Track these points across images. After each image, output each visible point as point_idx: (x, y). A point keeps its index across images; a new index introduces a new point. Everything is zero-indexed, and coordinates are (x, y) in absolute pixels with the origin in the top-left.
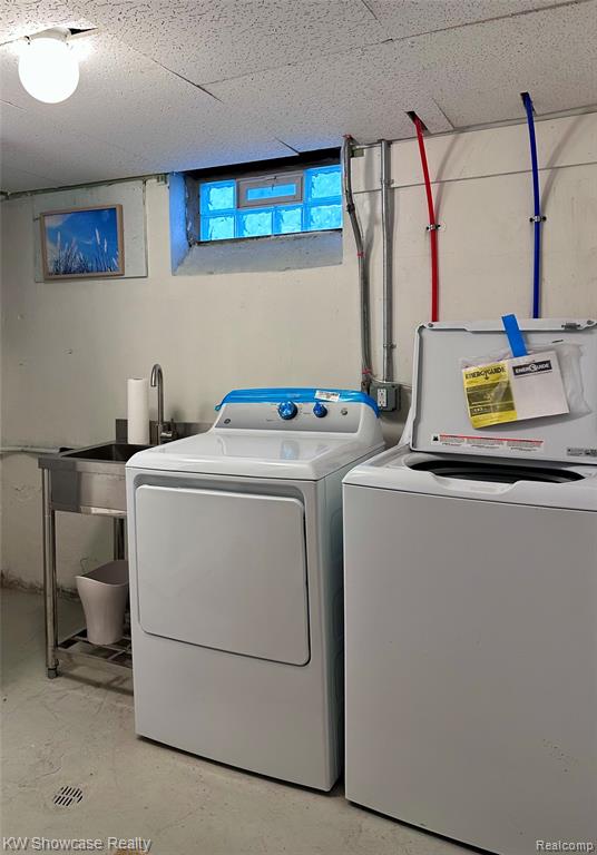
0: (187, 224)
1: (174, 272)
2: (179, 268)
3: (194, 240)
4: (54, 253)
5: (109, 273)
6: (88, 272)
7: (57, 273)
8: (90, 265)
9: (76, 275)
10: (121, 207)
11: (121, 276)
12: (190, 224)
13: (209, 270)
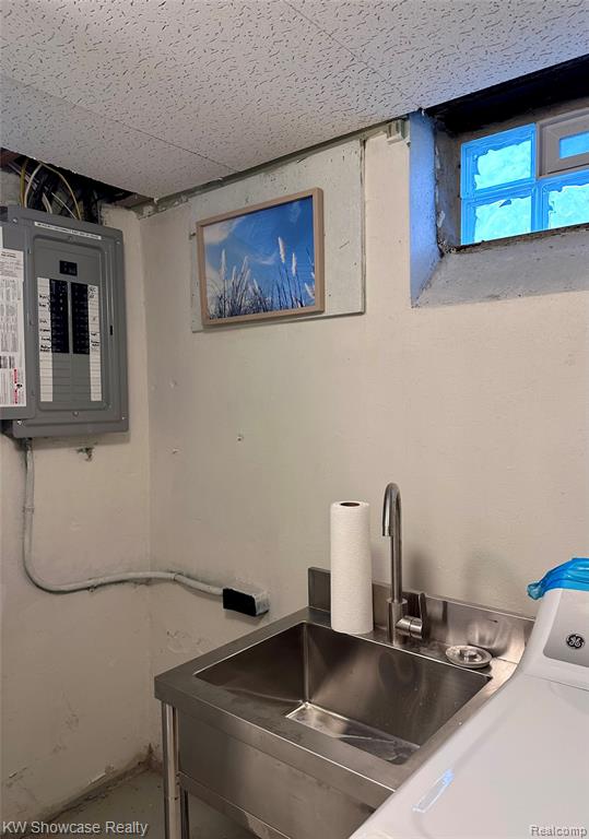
0: (438, 214)
1: (415, 301)
2: (426, 294)
3: (450, 243)
4: (217, 284)
5: (299, 310)
6: (266, 310)
7: (221, 314)
8: (269, 299)
9: (248, 317)
10: (321, 192)
11: (318, 314)
12: (443, 215)
13: (490, 292)
